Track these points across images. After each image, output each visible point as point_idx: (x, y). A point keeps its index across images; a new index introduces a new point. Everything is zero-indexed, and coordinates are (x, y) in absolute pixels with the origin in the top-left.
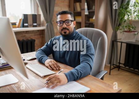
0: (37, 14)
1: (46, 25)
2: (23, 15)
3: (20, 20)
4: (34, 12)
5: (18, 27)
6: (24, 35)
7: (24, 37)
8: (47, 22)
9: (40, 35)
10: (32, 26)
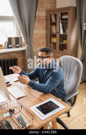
0: (19, 37)
1: (27, 46)
2: (8, 38)
3: (6, 42)
4: (17, 36)
5: (4, 48)
6: (9, 54)
7: (9, 56)
8: (27, 44)
9: (22, 53)
10: (15, 47)
